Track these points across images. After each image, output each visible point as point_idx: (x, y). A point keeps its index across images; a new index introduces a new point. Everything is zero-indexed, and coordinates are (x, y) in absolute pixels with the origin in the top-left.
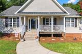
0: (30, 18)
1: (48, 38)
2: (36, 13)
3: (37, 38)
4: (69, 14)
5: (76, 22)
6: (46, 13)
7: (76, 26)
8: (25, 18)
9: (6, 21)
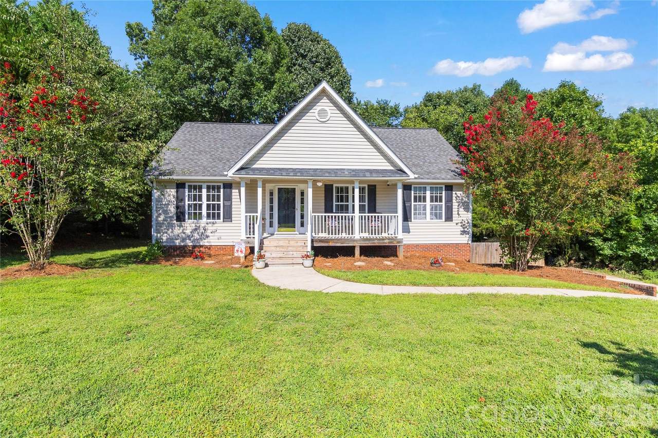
0: (275, 188)
1: (341, 260)
2: (302, 171)
3: (307, 256)
4: (412, 176)
5: (449, 200)
6: (335, 172)
7: (449, 218)
8: (260, 190)
9: (180, 199)
